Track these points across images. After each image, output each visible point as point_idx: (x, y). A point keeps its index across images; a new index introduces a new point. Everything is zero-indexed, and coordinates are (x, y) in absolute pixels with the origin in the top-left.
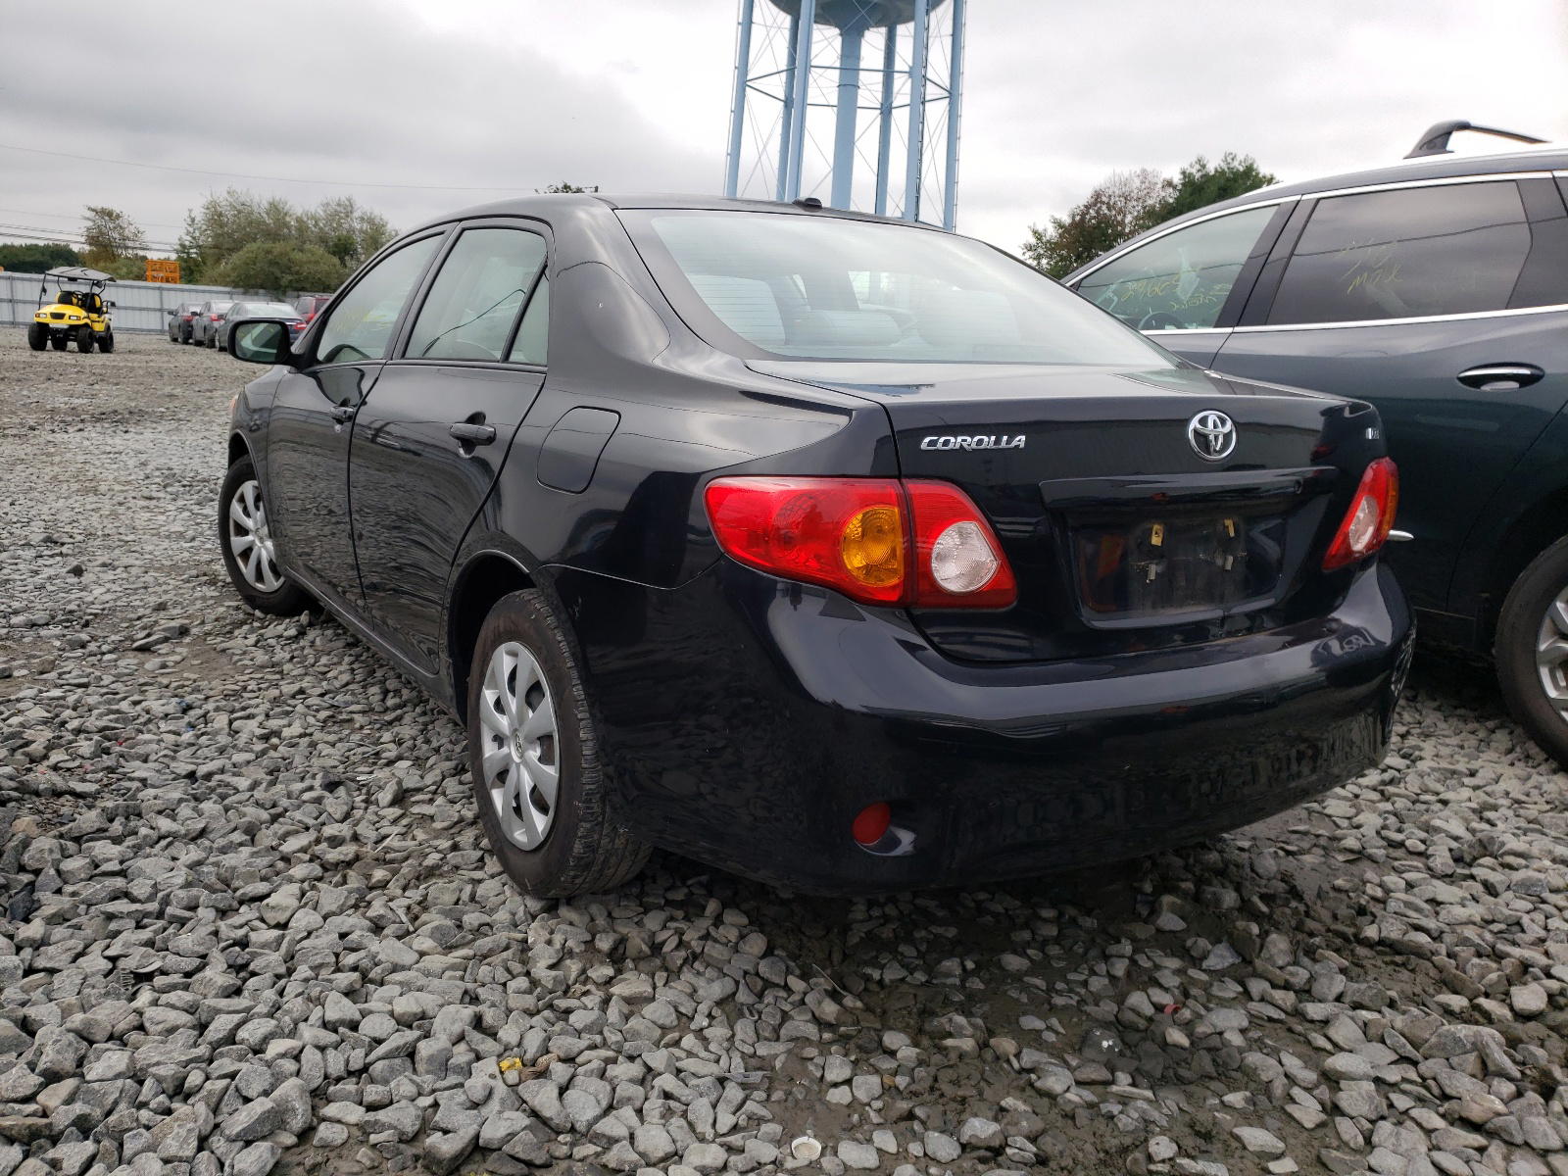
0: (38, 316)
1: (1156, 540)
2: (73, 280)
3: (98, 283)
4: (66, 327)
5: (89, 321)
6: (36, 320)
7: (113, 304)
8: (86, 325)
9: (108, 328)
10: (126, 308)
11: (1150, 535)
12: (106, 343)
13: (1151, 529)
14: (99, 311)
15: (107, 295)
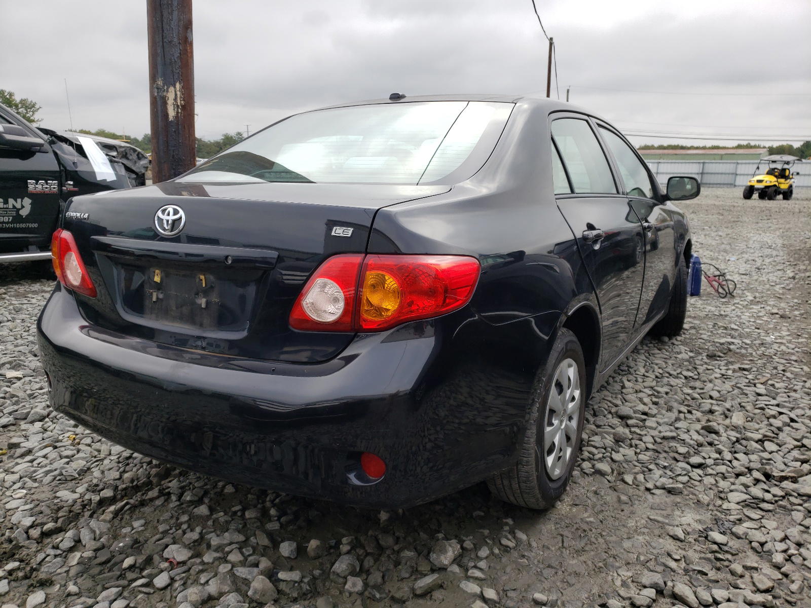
0: (750, 181)
1: (157, 279)
2: (774, 162)
3: (788, 163)
4: (763, 187)
5: (777, 184)
6: (749, 184)
7: (798, 174)
8: (775, 186)
9: (791, 186)
10: (805, 175)
11: (154, 276)
12: (787, 194)
13: (155, 272)
14: (786, 178)
15: (793, 169)
